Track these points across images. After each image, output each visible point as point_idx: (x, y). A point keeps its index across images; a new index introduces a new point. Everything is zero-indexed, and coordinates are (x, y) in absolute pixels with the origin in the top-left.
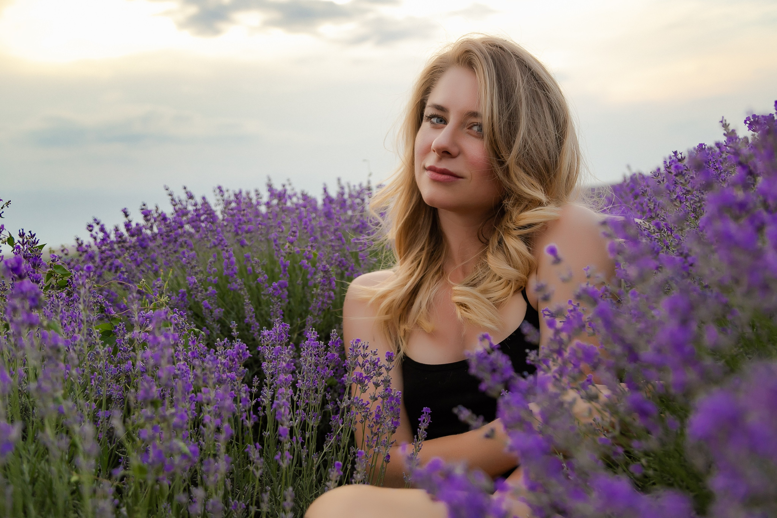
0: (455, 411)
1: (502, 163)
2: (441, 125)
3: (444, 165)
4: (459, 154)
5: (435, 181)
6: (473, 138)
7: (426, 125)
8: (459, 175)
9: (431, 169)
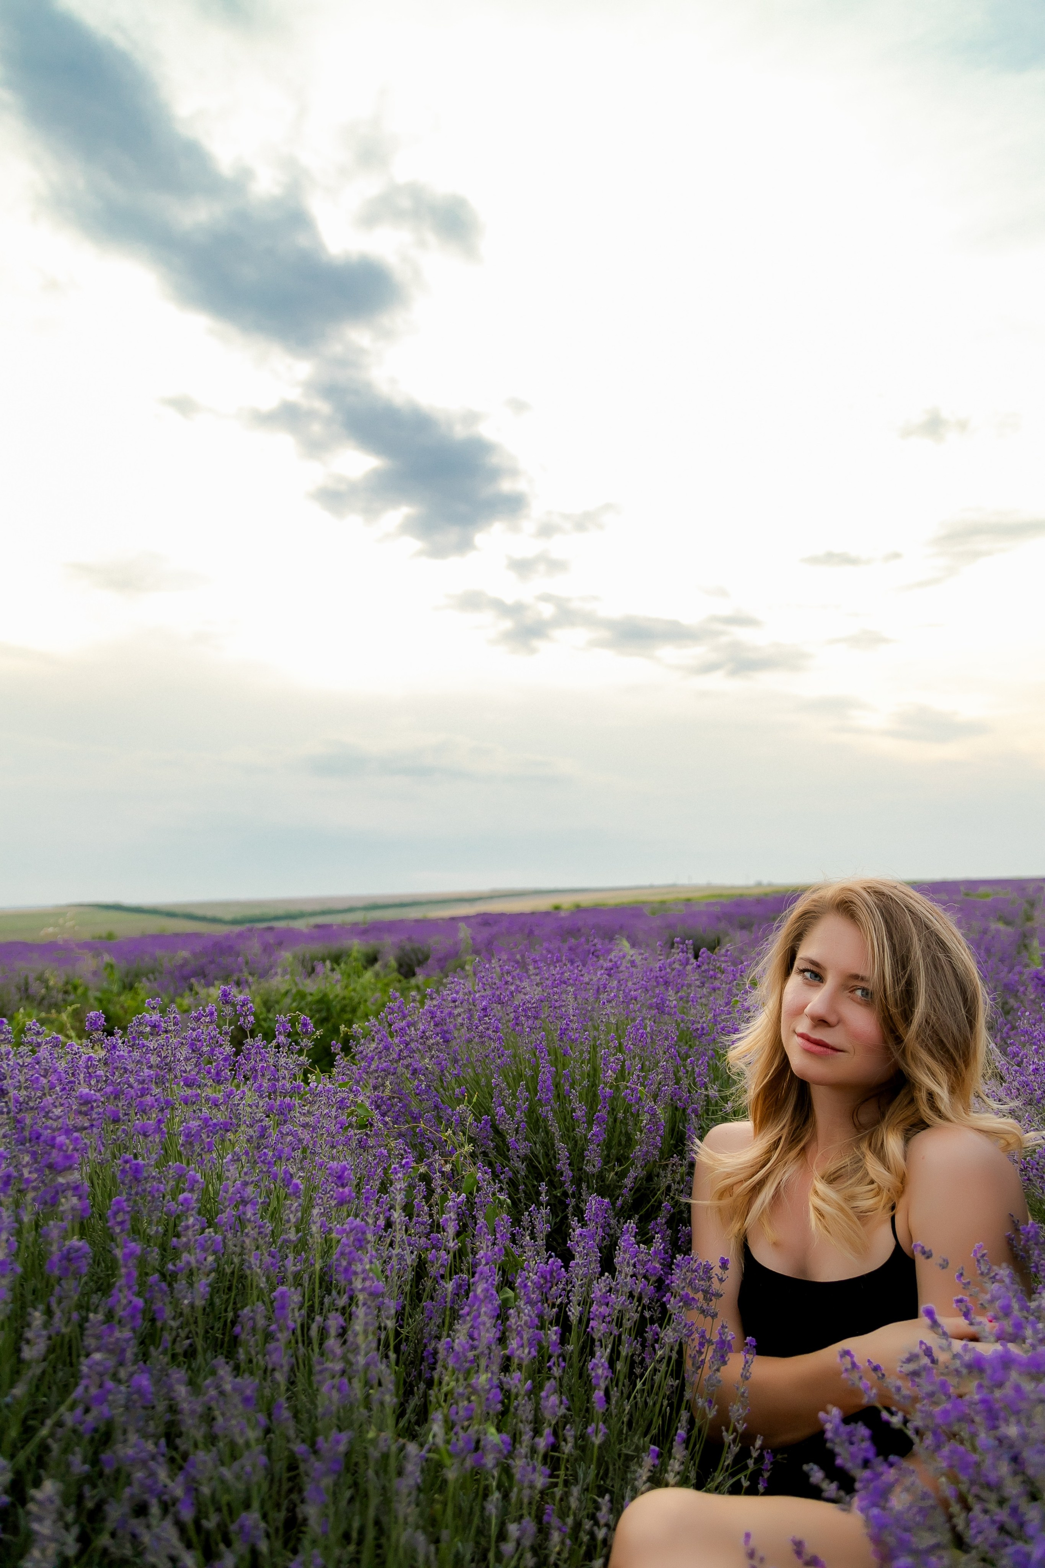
0: (806, 1467)
1: (899, 1040)
2: (816, 982)
3: (817, 1035)
4: (838, 1022)
5: (807, 1051)
6: (855, 1004)
7: (795, 980)
8: (838, 1047)
9: (802, 1036)
